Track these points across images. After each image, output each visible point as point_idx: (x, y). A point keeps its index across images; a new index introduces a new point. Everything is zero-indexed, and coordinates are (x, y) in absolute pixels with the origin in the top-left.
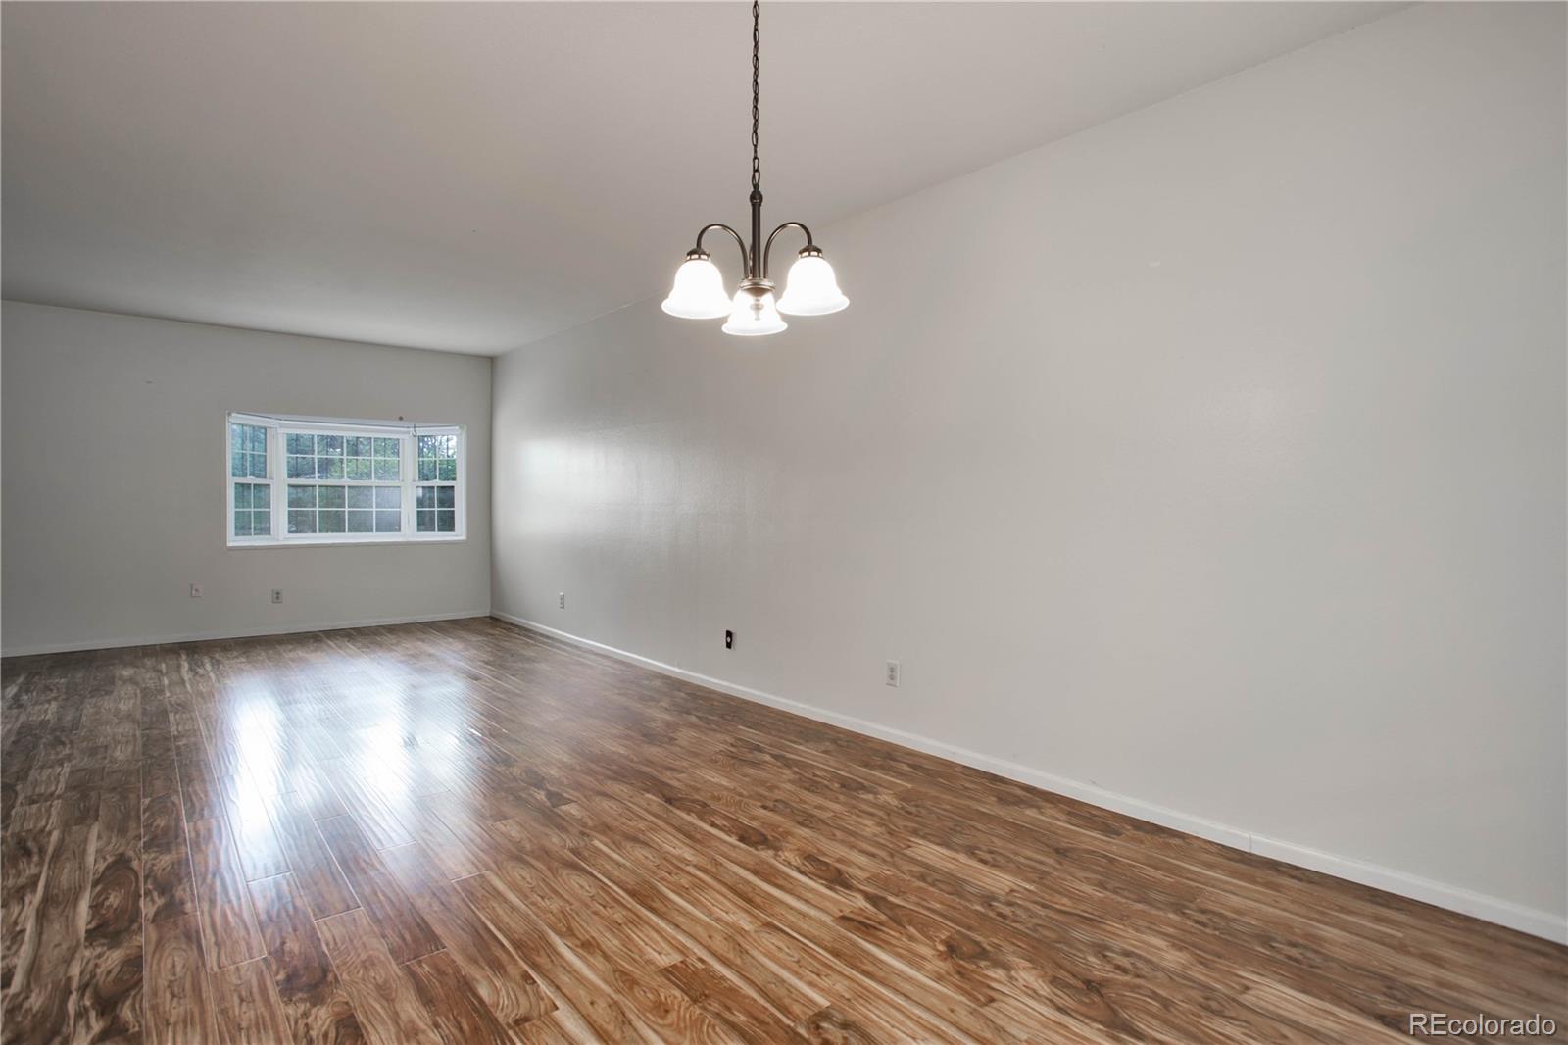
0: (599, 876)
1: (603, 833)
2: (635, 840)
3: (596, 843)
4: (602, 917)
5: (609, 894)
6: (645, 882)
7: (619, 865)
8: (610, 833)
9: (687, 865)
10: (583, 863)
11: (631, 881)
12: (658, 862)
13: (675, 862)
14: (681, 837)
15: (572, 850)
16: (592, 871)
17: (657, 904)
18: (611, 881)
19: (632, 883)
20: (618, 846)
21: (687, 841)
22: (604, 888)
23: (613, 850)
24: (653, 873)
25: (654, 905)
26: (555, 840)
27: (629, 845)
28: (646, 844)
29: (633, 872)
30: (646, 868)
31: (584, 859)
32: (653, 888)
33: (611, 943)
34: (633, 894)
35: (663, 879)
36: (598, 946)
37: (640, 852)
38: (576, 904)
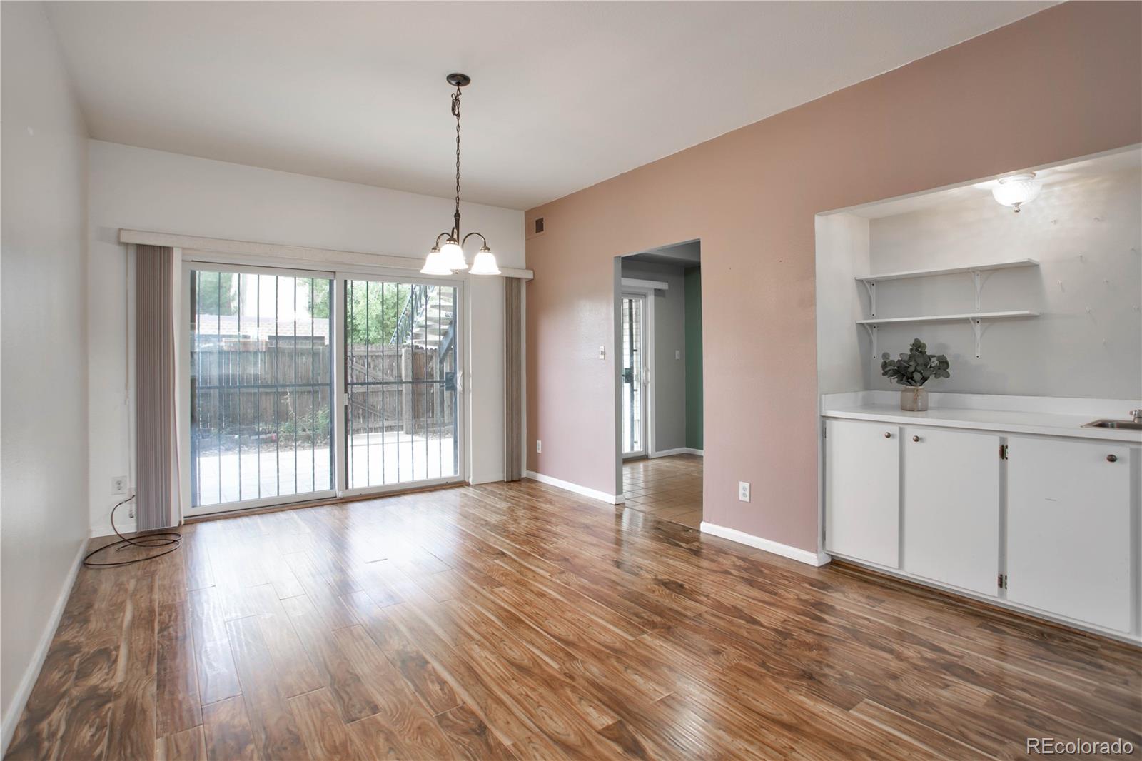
0: (544, 633)
1: (553, 678)
2: (521, 668)
3: (556, 666)
4: (538, 608)
5: (536, 621)
6: (512, 629)
7: (531, 643)
8: (545, 676)
9: (479, 641)
10: (562, 645)
11: (522, 630)
12: (501, 644)
13: (488, 644)
14: (478, 670)
15: (575, 659)
16: (552, 638)
17: (504, 614)
18: (535, 629)
19: (521, 628)
20: (535, 660)
21: (474, 664)
22: (540, 625)
23: (539, 657)
24: (505, 635)
25: (506, 613)
26: (594, 670)
27: (526, 662)
28: (512, 664)
29: (521, 636)
30: (511, 639)
31: (562, 650)
32: (506, 624)
33: (529, 596)
34: (520, 620)
35: (499, 630)
36: (536, 595)
37: (515, 654)
38: (555, 615)
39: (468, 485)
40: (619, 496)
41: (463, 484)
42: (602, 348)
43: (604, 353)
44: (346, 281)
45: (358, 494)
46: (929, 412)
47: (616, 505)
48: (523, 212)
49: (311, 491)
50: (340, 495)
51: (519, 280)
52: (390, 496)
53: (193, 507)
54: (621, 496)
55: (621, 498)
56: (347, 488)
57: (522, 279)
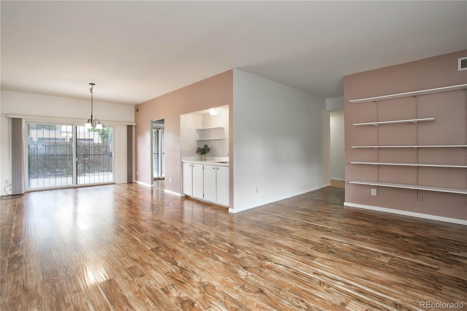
39: (116, 184)
40: (152, 185)
41: (114, 184)
42: (148, 146)
43: (149, 147)
44: (76, 127)
45: (80, 186)
46: (206, 161)
47: (151, 187)
48: (134, 106)
49: (66, 184)
50: (74, 186)
51: (132, 126)
52: (91, 186)
53: (29, 188)
54: (153, 185)
55: (153, 186)
56: (77, 184)
57: (133, 125)
